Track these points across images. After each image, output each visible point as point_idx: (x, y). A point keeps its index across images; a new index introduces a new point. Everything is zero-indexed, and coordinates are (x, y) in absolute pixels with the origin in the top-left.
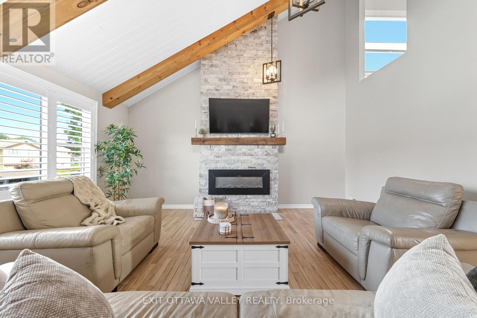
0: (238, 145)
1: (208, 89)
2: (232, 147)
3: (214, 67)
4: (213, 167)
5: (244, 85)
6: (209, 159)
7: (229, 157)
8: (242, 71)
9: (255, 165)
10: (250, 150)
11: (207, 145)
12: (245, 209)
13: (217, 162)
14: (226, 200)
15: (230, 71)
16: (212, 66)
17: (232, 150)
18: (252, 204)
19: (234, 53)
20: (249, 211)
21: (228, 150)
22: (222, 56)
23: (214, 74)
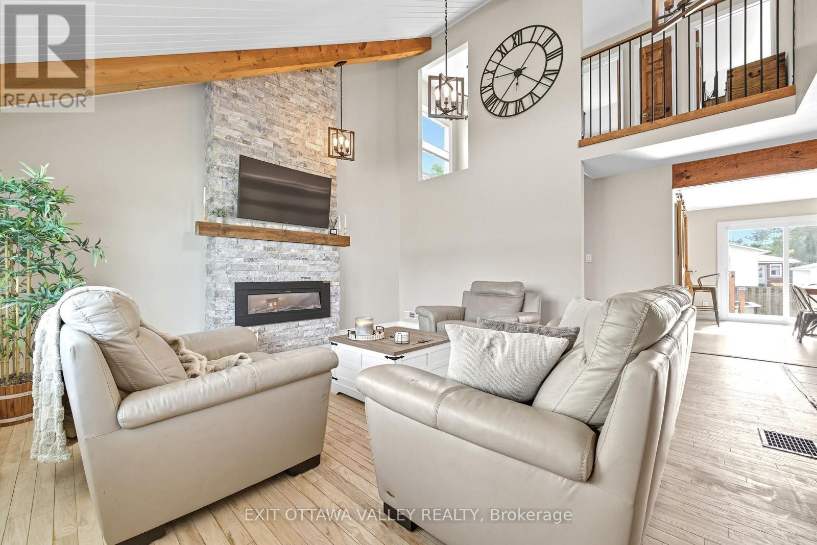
0: (284, 243)
1: (229, 136)
2: (276, 245)
3: (240, 100)
4: (242, 277)
5: (290, 147)
6: (234, 263)
7: (269, 261)
8: (288, 123)
9: (309, 274)
10: (302, 251)
11: (230, 239)
12: (296, 344)
13: (250, 269)
14: (265, 333)
15: (269, 117)
16: (236, 96)
17: (274, 250)
18: (306, 334)
19: (275, 89)
20: (301, 346)
21: (269, 249)
22: (254, 86)
23: (240, 112)
